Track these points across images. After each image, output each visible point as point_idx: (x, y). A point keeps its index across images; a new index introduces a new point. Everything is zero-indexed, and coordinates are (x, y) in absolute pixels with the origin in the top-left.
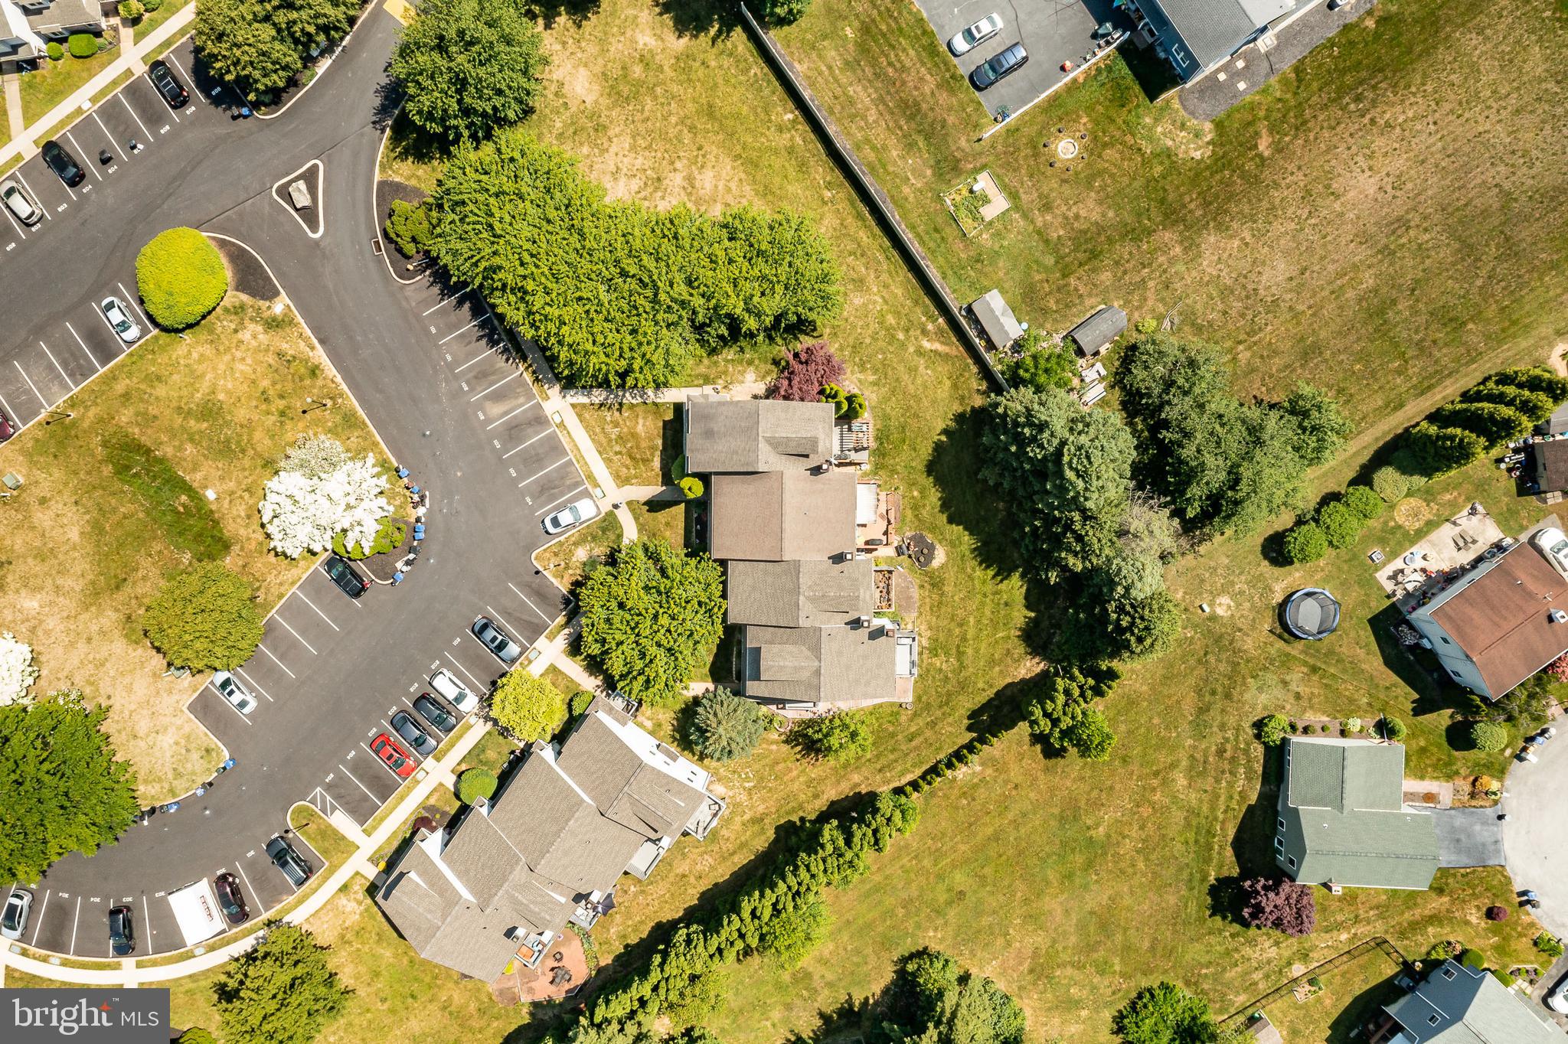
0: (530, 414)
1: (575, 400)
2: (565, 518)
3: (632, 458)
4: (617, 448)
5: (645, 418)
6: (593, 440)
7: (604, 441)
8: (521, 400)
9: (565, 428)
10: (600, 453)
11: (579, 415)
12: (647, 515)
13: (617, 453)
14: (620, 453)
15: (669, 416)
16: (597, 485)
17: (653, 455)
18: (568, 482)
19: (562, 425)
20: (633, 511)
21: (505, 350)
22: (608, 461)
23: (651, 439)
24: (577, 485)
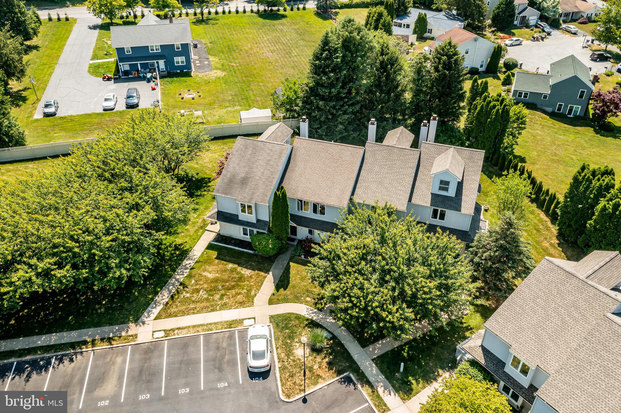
0: (137, 357)
1: (153, 316)
2: (258, 345)
3: (233, 287)
4: (217, 297)
5: (205, 270)
6: (198, 312)
7: (205, 304)
8: (119, 360)
9: (173, 330)
10: (213, 310)
11: (170, 316)
12: (288, 292)
13: (221, 298)
14: (223, 295)
15: (214, 254)
16: (241, 321)
17: (238, 273)
18: (225, 345)
19: (167, 332)
20: (278, 302)
21: (60, 360)
22: (224, 306)
23: (225, 271)
24: (231, 337)
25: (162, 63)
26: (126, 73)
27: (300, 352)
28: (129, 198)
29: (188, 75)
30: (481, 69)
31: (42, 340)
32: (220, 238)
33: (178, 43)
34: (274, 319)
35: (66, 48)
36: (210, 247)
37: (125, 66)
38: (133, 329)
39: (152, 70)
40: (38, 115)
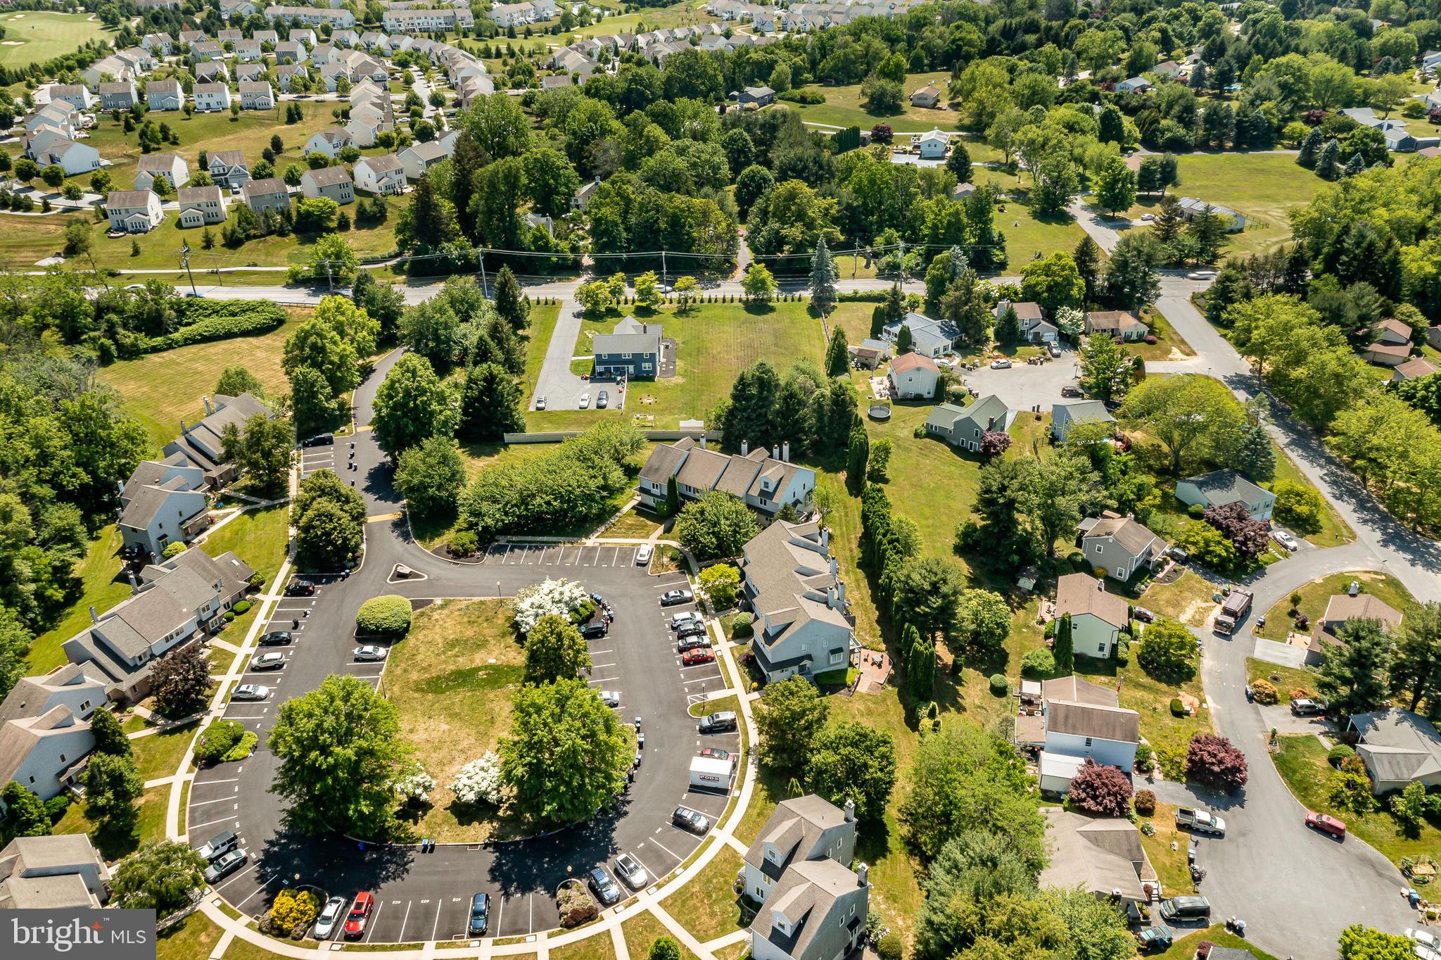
0: (585, 551)
1: (595, 536)
3: (640, 529)
4: (631, 532)
5: (627, 519)
6: (619, 537)
7: (623, 534)
8: (576, 551)
9: (604, 543)
10: (626, 538)
11: (604, 537)
12: (669, 535)
14: (634, 532)
16: (639, 544)
17: (645, 523)
18: (629, 552)
19: (601, 543)
20: (662, 538)
21: (548, 547)
22: (633, 537)
23: (638, 521)
24: (633, 549)
25: (631, 368)
26: (601, 374)
27: (665, 560)
28: (591, 472)
29: (651, 379)
30: (926, 395)
31: (540, 539)
32: (641, 504)
33: (647, 352)
34: (657, 546)
35: (553, 341)
36: (634, 508)
37: (600, 369)
38: (584, 540)
39: (622, 374)
40: (532, 409)
